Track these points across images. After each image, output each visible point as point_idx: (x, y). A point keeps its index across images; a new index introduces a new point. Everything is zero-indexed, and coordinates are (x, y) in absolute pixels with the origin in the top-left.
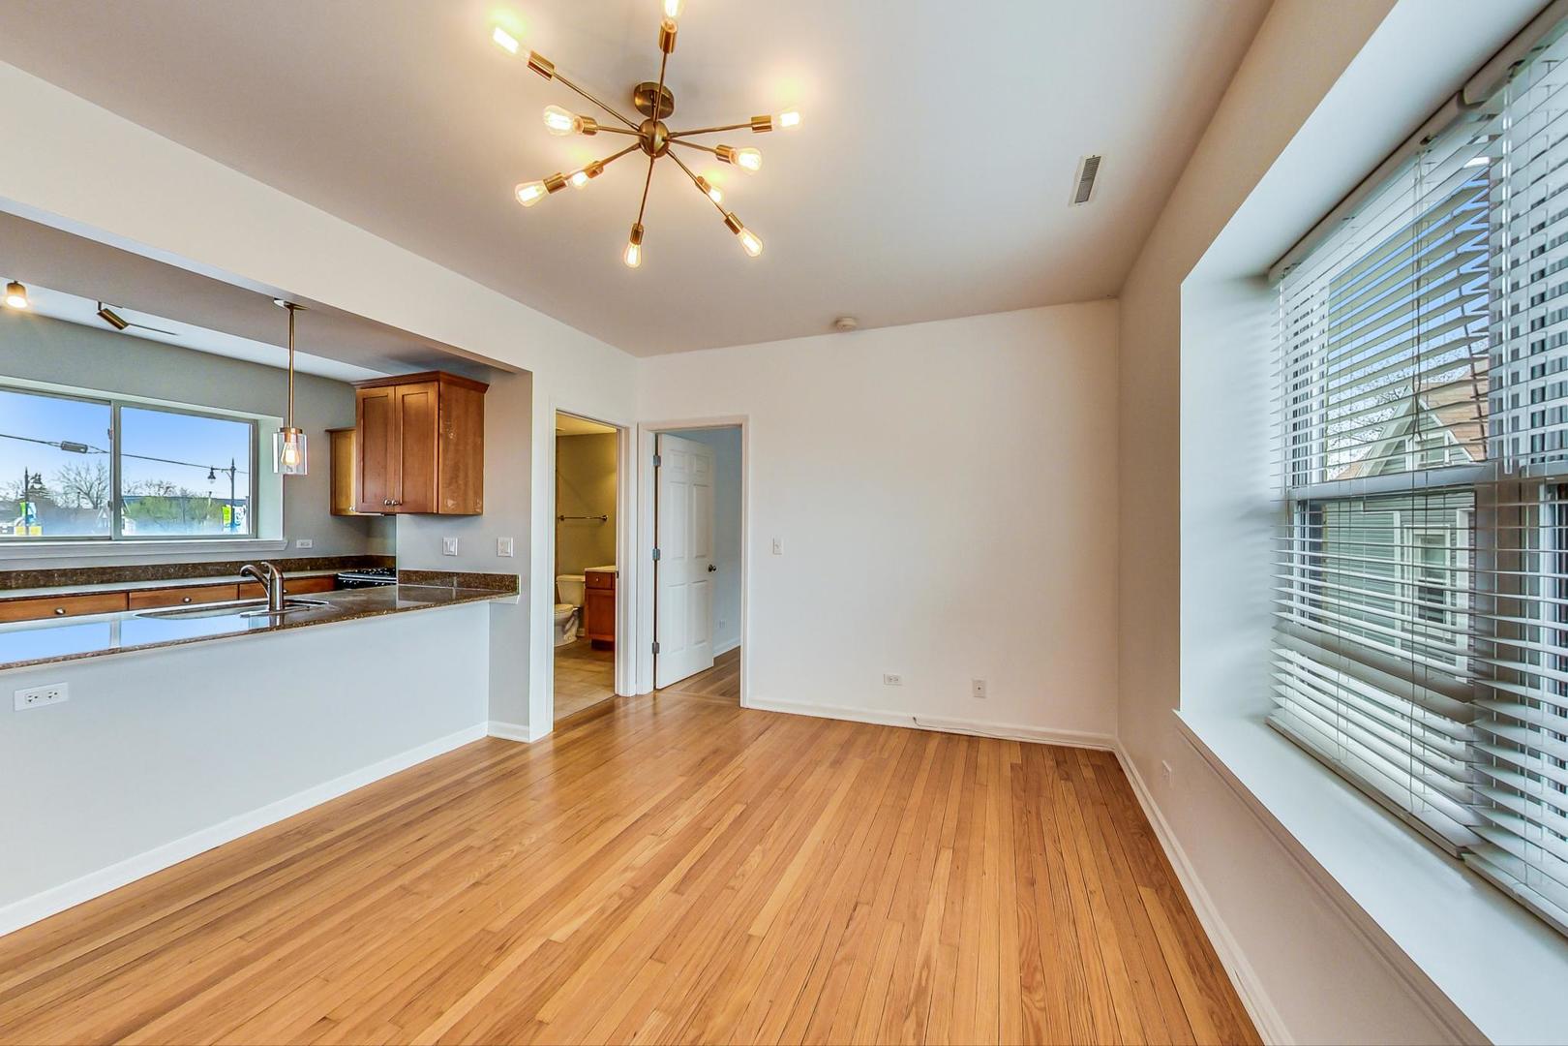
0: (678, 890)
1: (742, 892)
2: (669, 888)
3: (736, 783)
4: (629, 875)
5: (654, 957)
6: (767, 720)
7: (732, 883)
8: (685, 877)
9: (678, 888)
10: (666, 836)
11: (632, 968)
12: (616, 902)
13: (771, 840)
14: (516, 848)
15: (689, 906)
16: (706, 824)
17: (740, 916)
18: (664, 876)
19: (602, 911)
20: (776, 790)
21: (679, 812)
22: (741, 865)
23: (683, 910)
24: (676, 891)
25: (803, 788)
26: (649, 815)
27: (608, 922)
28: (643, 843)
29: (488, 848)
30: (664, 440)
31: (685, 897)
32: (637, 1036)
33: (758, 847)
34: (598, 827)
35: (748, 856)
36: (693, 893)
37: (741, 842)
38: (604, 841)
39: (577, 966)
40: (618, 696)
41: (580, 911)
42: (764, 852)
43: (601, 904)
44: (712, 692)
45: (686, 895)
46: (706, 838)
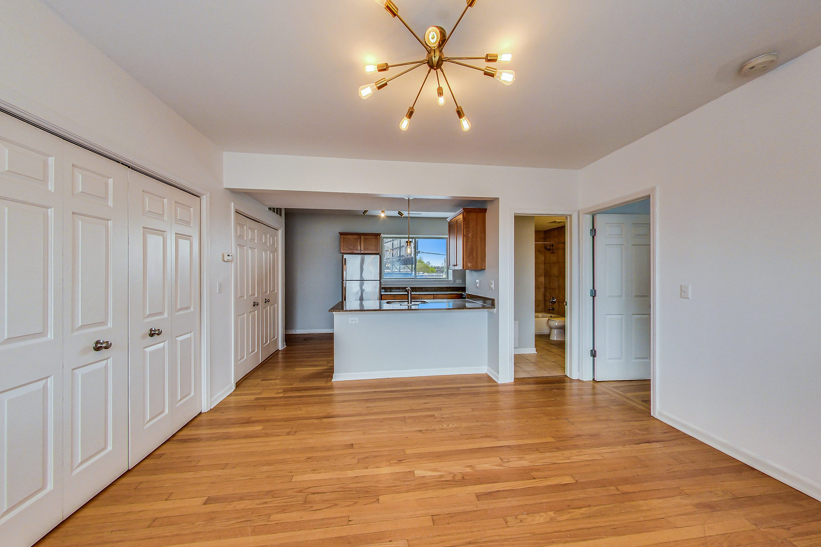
0: (479, 496)
1: (509, 529)
2: (475, 492)
3: (587, 463)
4: (468, 470)
5: (434, 517)
6: (666, 435)
7: (509, 519)
8: (490, 493)
9: (480, 496)
10: (506, 464)
11: (422, 512)
12: (449, 478)
13: (566, 517)
14: (445, 426)
15: (476, 509)
16: (534, 474)
17: (492, 541)
18: (481, 483)
19: (441, 476)
20: (613, 488)
21: (528, 457)
22: (527, 514)
23: (469, 508)
24: (477, 496)
25: (641, 502)
26: (510, 447)
27: (437, 483)
28: (492, 459)
29: (437, 420)
30: (598, 218)
31: (478, 502)
32: (390, 543)
33: (552, 514)
34: (482, 437)
35: (538, 513)
36: (485, 505)
37: (544, 501)
38: (477, 446)
39: (408, 491)
40: (566, 376)
41: (435, 470)
42: (552, 519)
43: (444, 473)
44: (638, 397)
45: (480, 502)
46: (524, 482)
